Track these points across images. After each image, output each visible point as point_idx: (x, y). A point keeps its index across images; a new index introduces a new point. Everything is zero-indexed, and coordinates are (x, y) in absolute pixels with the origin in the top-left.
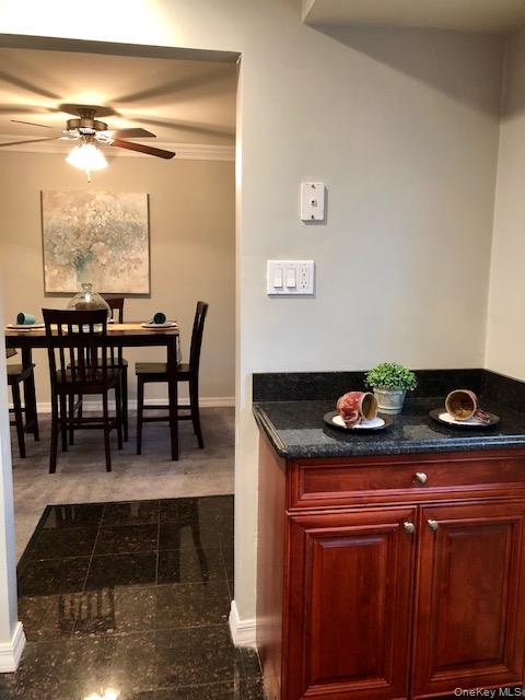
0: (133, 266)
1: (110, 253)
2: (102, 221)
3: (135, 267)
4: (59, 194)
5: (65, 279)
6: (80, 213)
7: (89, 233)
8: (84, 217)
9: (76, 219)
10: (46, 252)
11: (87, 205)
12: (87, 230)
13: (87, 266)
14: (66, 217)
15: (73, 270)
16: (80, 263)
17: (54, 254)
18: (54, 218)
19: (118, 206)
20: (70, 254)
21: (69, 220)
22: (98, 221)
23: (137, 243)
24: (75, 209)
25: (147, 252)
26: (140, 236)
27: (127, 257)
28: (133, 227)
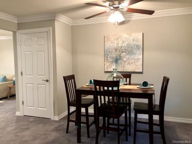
0: (136, 61)
1: (128, 56)
2: (125, 45)
3: (137, 62)
4: (110, 36)
5: (111, 66)
6: (117, 43)
7: (120, 50)
8: (118, 44)
9: (116, 45)
10: (105, 57)
11: (120, 39)
12: (119, 49)
13: (119, 62)
14: (113, 44)
15: (114, 63)
16: (116, 61)
17: (108, 57)
18: (108, 45)
19: (131, 39)
20: (113, 57)
21: (113, 45)
22: (124, 44)
23: (138, 52)
24: (115, 41)
25: (142, 56)
26: (139, 49)
27: (134, 58)
28: (136, 46)
